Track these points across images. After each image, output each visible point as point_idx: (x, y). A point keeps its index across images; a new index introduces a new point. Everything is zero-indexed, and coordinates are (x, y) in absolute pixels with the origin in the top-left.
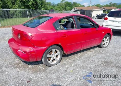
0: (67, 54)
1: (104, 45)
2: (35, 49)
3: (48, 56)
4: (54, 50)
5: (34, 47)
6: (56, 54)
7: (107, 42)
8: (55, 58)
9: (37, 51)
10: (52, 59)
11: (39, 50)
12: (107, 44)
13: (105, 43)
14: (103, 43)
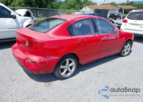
0: (82, 64)
1: (124, 53)
2: (46, 60)
3: (62, 67)
4: (68, 60)
5: (45, 57)
6: (70, 65)
7: (127, 49)
8: (69, 69)
9: (48, 61)
10: (65, 71)
11: (51, 60)
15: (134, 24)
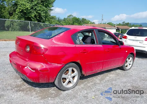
0: (85, 75)
1: (127, 66)
2: (48, 67)
3: (64, 76)
4: (70, 69)
5: (47, 63)
6: (73, 75)
7: (130, 63)
8: (71, 79)
9: (50, 68)
10: (67, 80)
11: (53, 67)
12: (131, 65)
13: (128, 65)
14: (126, 65)
15: (133, 40)
